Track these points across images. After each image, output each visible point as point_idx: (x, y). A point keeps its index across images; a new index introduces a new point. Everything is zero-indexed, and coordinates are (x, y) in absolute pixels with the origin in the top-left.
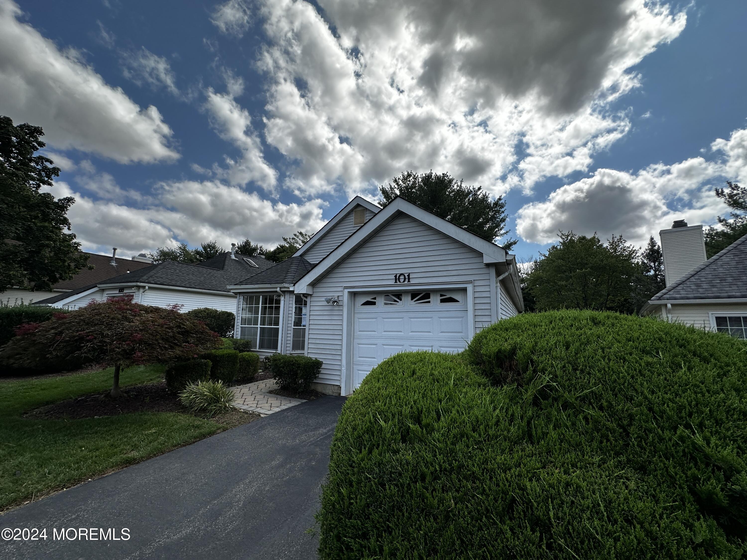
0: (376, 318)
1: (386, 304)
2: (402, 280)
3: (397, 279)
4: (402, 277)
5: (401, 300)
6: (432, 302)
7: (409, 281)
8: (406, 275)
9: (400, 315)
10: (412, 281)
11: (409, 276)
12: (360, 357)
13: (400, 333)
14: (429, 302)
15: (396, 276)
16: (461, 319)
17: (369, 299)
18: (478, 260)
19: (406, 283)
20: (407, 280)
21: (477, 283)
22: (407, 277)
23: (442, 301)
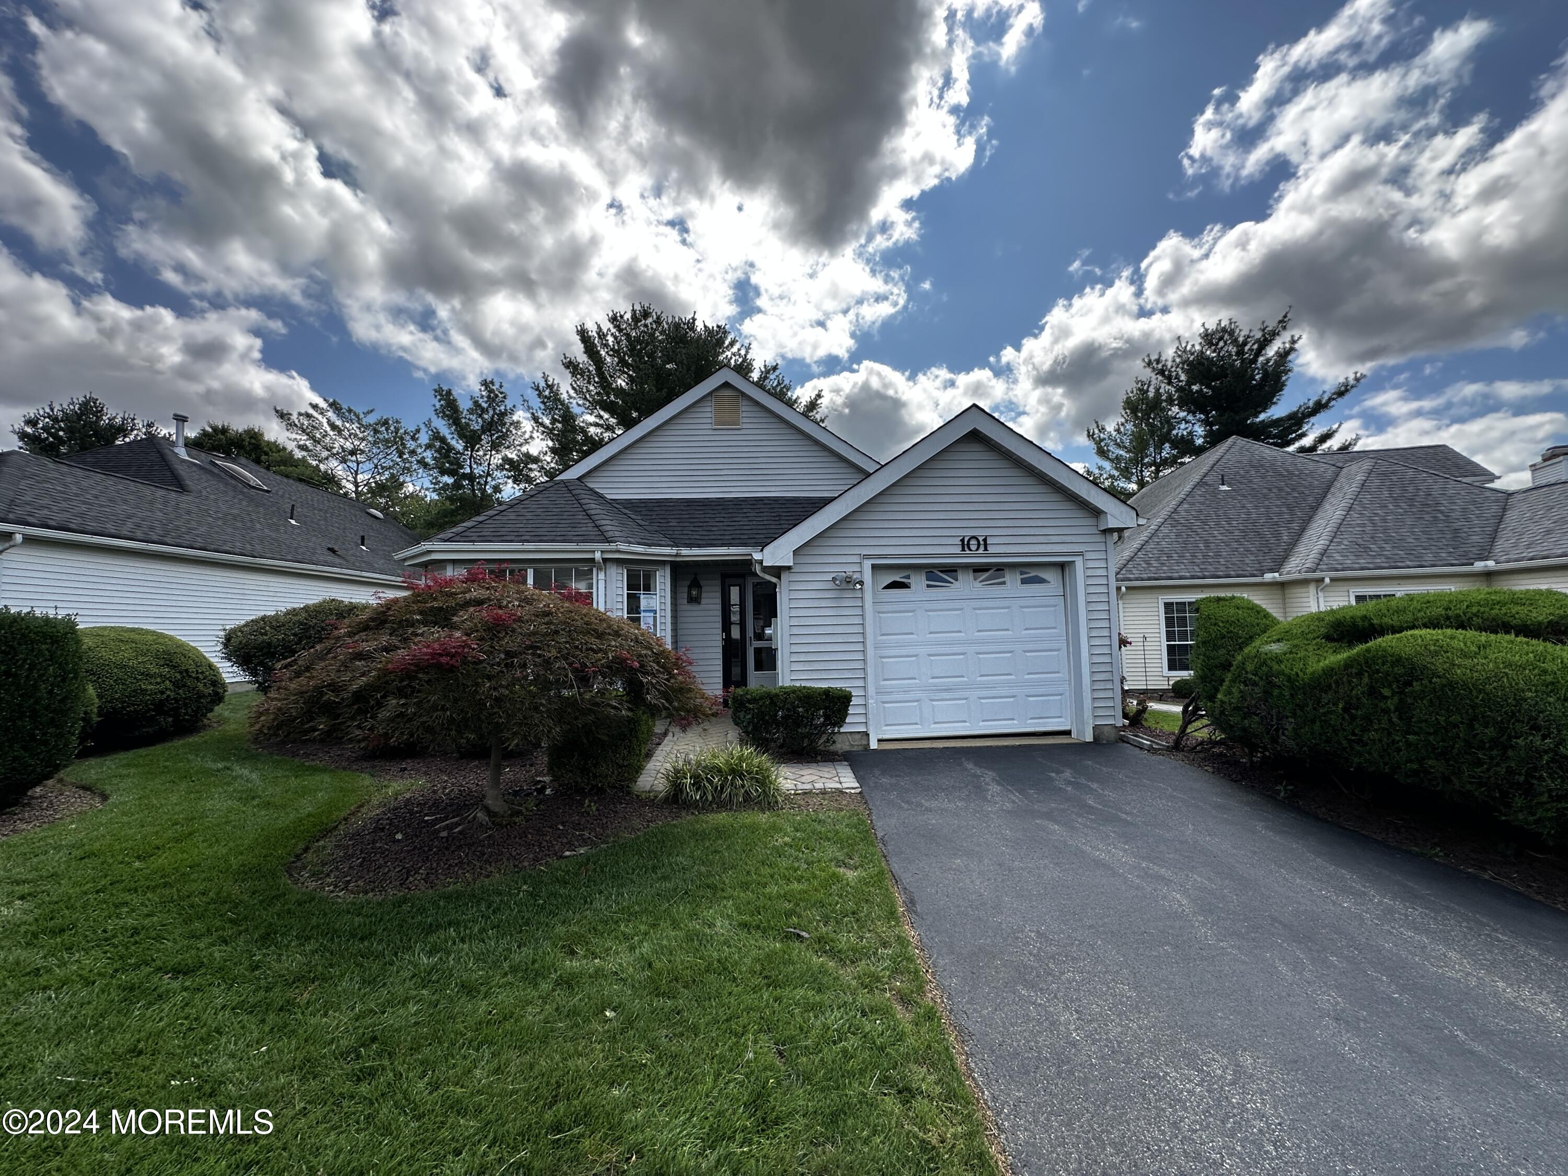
0: (913, 611)
1: (928, 586)
2: (973, 547)
3: (965, 545)
4: (973, 542)
5: (957, 580)
6: (1008, 583)
7: (986, 549)
8: (981, 539)
9: (957, 605)
10: (991, 549)
11: (985, 540)
12: (885, 680)
13: (959, 634)
14: (1004, 583)
15: (963, 540)
16: (1053, 609)
17: (897, 578)
18: (1091, 521)
19: (981, 551)
20: (982, 548)
21: (1088, 556)
22: (982, 542)
23: (1024, 581)
